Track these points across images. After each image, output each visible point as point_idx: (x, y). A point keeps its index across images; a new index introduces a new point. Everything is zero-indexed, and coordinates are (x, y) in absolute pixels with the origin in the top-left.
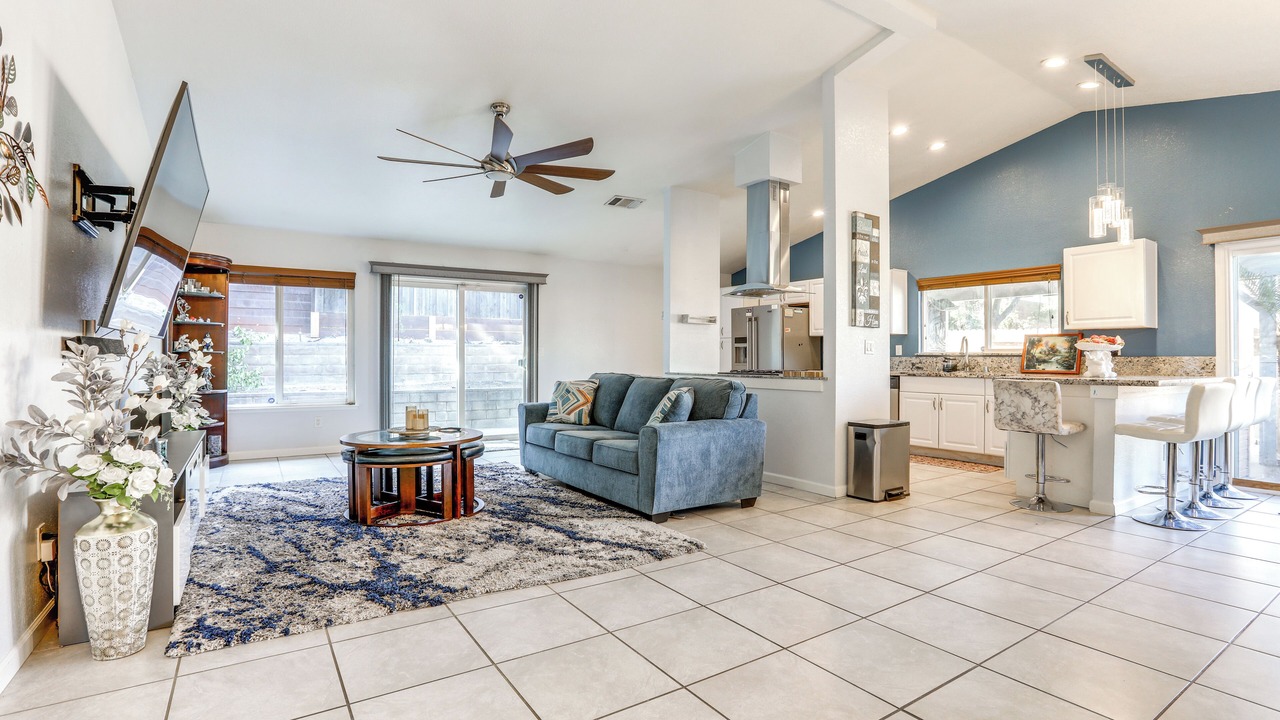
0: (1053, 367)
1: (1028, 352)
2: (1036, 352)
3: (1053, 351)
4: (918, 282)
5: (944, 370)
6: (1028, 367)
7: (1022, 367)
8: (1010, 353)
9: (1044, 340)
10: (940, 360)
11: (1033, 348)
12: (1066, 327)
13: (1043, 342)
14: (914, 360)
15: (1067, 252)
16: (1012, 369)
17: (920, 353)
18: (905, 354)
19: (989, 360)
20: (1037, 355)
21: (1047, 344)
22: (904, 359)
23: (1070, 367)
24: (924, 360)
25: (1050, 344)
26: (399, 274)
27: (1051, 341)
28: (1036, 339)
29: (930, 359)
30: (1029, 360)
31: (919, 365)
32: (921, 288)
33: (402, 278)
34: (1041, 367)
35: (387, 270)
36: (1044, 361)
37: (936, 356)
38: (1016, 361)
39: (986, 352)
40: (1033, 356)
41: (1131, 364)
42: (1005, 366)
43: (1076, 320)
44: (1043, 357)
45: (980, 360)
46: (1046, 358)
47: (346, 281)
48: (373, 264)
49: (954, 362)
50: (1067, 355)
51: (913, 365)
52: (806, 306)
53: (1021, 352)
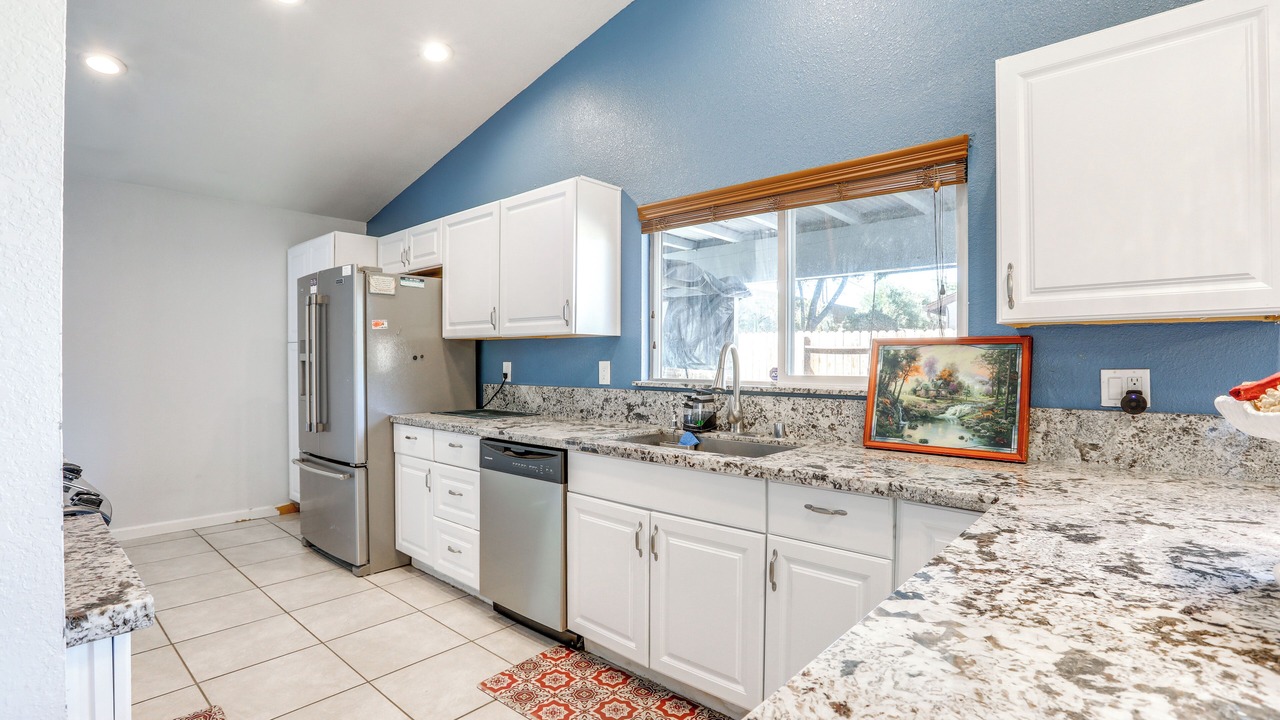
0: (948, 436)
1: (882, 388)
2: (905, 389)
3: (949, 387)
4: (640, 211)
5: (686, 428)
6: (883, 432)
7: (866, 428)
8: (835, 388)
9: (925, 355)
10: (681, 398)
11: (894, 377)
12: (1005, 316)
13: (921, 362)
14: (634, 398)
15: (1009, 70)
16: (841, 432)
17: (644, 379)
18: (617, 382)
19: (786, 405)
20: (907, 398)
21: (931, 366)
22: (613, 392)
23: (999, 439)
24: (650, 397)
25: (940, 368)
27: (943, 359)
28: (902, 350)
29: (662, 397)
30: (884, 413)
31: (641, 410)
32: (648, 226)
34: (918, 434)
36: (926, 418)
37: (675, 390)
38: (850, 409)
39: (783, 384)
40: (896, 402)
41: (1187, 440)
42: (824, 423)
43: (1035, 291)
44: (923, 404)
45: (767, 403)
46: (931, 408)
49: (709, 408)
50: (989, 401)
51: (630, 407)
52: (436, 273)
53: (863, 387)
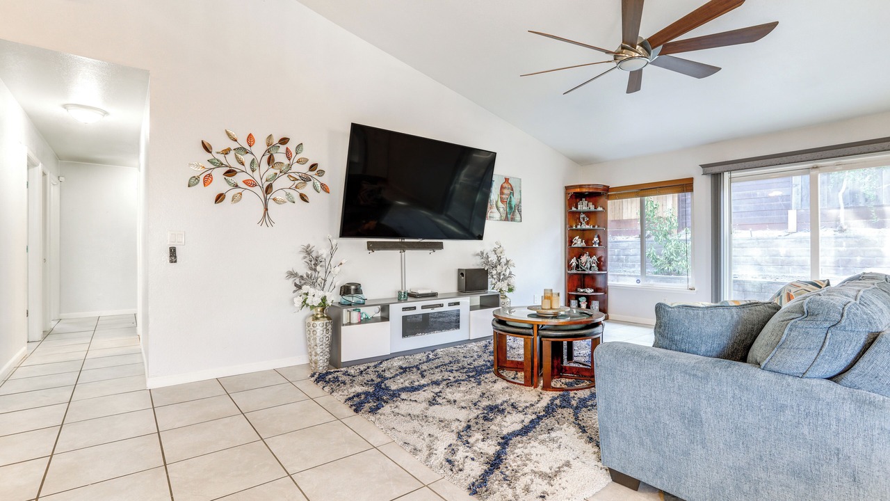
26: (730, 171)
33: (734, 174)
35: (716, 170)
47: (685, 186)
48: (703, 166)
